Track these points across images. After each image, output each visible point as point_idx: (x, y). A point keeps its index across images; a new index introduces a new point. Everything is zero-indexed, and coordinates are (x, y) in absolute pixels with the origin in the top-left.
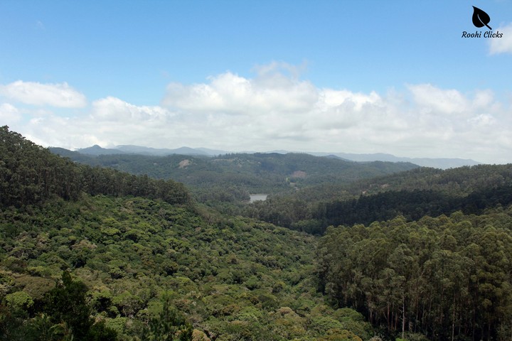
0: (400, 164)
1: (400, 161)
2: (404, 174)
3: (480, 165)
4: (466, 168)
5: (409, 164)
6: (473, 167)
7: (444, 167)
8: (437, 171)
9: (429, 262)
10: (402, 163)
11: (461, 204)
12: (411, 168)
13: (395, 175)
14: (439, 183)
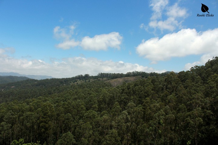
0: (21, 77)
1: (22, 76)
2: (22, 82)
3: (52, 79)
4: (47, 80)
5: (25, 77)
6: (50, 79)
7: (39, 79)
8: (36, 81)
9: (22, 117)
10: (22, 77)
11: (44, 94)
12: (26, 79)
13: (18, 82)
14: (37, 86)
